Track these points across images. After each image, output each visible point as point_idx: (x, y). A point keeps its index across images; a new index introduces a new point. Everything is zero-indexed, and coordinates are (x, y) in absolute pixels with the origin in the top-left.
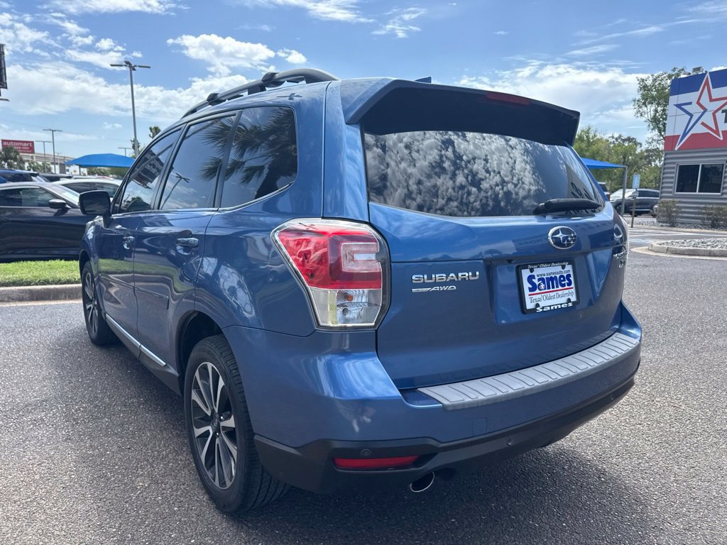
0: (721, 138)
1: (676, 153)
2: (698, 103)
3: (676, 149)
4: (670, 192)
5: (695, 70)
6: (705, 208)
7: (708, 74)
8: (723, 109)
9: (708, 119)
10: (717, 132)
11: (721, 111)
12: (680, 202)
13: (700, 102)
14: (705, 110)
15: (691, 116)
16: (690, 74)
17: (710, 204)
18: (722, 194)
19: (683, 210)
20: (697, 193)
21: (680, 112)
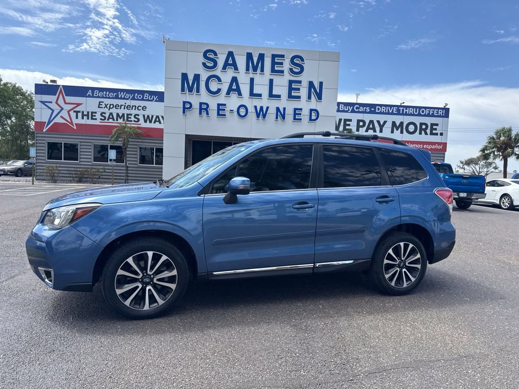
0: (75, 128)
1: (44, 134)
2: (57, 103)
3: (44, 131)
4: (44, 160)
5: (52, 81)
6: (75, 171)
7: (61, 86)
8: (74, 110)
9: (64, 114)
10: (72, 123)
11: (72, 111)
12: (60, 167)
13: (58, 102)
14: (62, 109)
15: (53, 111)
16: (47, 83)
17: (77, 168)
18: (80, 161)
19: (62, 172)
20: (63, 161)
21: (43, 106)
